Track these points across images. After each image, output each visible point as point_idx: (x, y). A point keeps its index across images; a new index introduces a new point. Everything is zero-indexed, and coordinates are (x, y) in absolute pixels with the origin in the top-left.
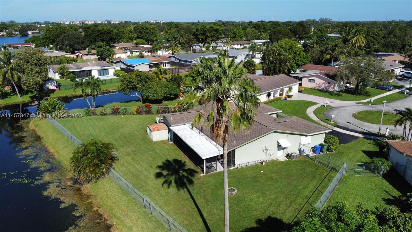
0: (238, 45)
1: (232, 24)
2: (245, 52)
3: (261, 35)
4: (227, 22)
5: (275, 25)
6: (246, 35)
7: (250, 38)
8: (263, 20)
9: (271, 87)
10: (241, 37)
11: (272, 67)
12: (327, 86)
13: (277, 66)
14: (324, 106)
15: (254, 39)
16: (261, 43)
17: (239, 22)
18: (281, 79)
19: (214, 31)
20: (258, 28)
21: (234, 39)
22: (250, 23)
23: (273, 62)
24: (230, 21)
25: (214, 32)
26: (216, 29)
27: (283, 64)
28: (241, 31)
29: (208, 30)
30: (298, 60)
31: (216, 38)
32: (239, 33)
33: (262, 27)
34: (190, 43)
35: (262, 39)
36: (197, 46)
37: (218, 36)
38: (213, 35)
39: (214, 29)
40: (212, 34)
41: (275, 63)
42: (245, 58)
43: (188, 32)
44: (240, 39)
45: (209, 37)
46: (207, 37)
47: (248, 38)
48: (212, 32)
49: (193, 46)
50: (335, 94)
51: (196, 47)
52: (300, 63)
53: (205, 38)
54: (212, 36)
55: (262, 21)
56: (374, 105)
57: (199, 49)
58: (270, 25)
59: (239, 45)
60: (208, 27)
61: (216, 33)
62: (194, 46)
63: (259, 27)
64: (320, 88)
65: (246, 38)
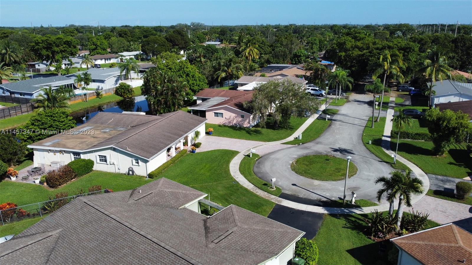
0: (101, 59)
1: (88, 29)
2: (114, 71)
3: (131, 45)
4: (82, 27)
5: (145, 31)
6: (110, 46)
7: (117, 50)
8: (128, 25)
9: (170, 137)
10: (104, 49)
11: (163, 100)
12: (241, 121)
13: (170, 97)
14: (249, 156)
15: (123, 51)
16: (132, 55)
17: (98, 27)
18: (181, 120)
19: (65, 43)
20: (125, 36)
21: (95, 52)
22: (113, 29)
23: (162, 92)
24: (85, 26)
25: (64, 46)
26: (67, 41)
27: (177, 94)
28: (104, 41)
29: (54, 43)
30: (193, 84)
31: (68, 54)
32: (101, 44)
33: (129, 35)
34: (29, 60)
35: (132, 51)
36: (40, 64)
37: (71, 51)
38: (63, 49)
39: (64, 40)
40: (61, 48)
41: (165, 94)
42: (117, 81)
43: (25, 44)
44: (103, 52)
45: (58, 53)
46: (53, 53)
47: (114, 50)
48: (62, 45)
49: (35, 64)
50: (252, 131)
51: (39, 66)
52: (196, 88)
53: (52, 53)
54: (62, 51)
55: (126, 26)
56: (305, 145)
57: (45, 69)
58: (139, 31)
59: (104, 60)
60: (55, 38)
61: (67, 46)
62: (37, 64)
63: (126, 34)
64: (231, 124)
65: (111, 50)
